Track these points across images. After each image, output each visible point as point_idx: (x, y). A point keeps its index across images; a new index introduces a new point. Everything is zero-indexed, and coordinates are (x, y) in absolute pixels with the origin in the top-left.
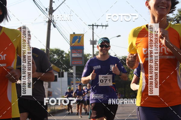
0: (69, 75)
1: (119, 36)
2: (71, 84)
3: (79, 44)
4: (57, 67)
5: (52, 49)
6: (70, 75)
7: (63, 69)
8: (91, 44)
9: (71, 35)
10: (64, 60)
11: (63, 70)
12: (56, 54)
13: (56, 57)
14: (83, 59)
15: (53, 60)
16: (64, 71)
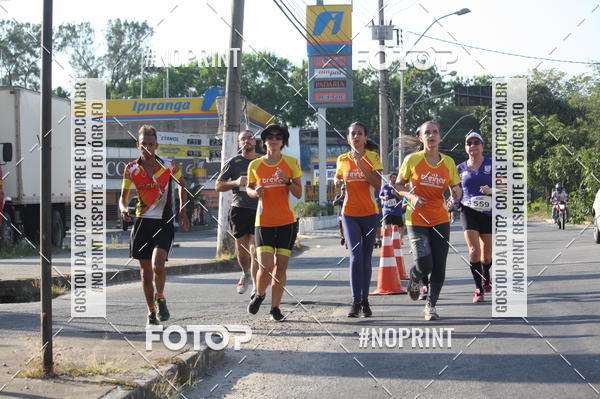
0: (306, 138)
1: (465, 11)
2: (312, 166)
3: (335, 39)
4: (268, 111)
5: (249, 55)
6: (309, 139)
7: (286, 118)
8: (374, 38)
9: (310, 8)
10: (288, 87)
11: (284, 122)
12: (263, 70)
13: (262, 79)
14: (351, 84)
15: (252, 89)
16: (288, 124)
